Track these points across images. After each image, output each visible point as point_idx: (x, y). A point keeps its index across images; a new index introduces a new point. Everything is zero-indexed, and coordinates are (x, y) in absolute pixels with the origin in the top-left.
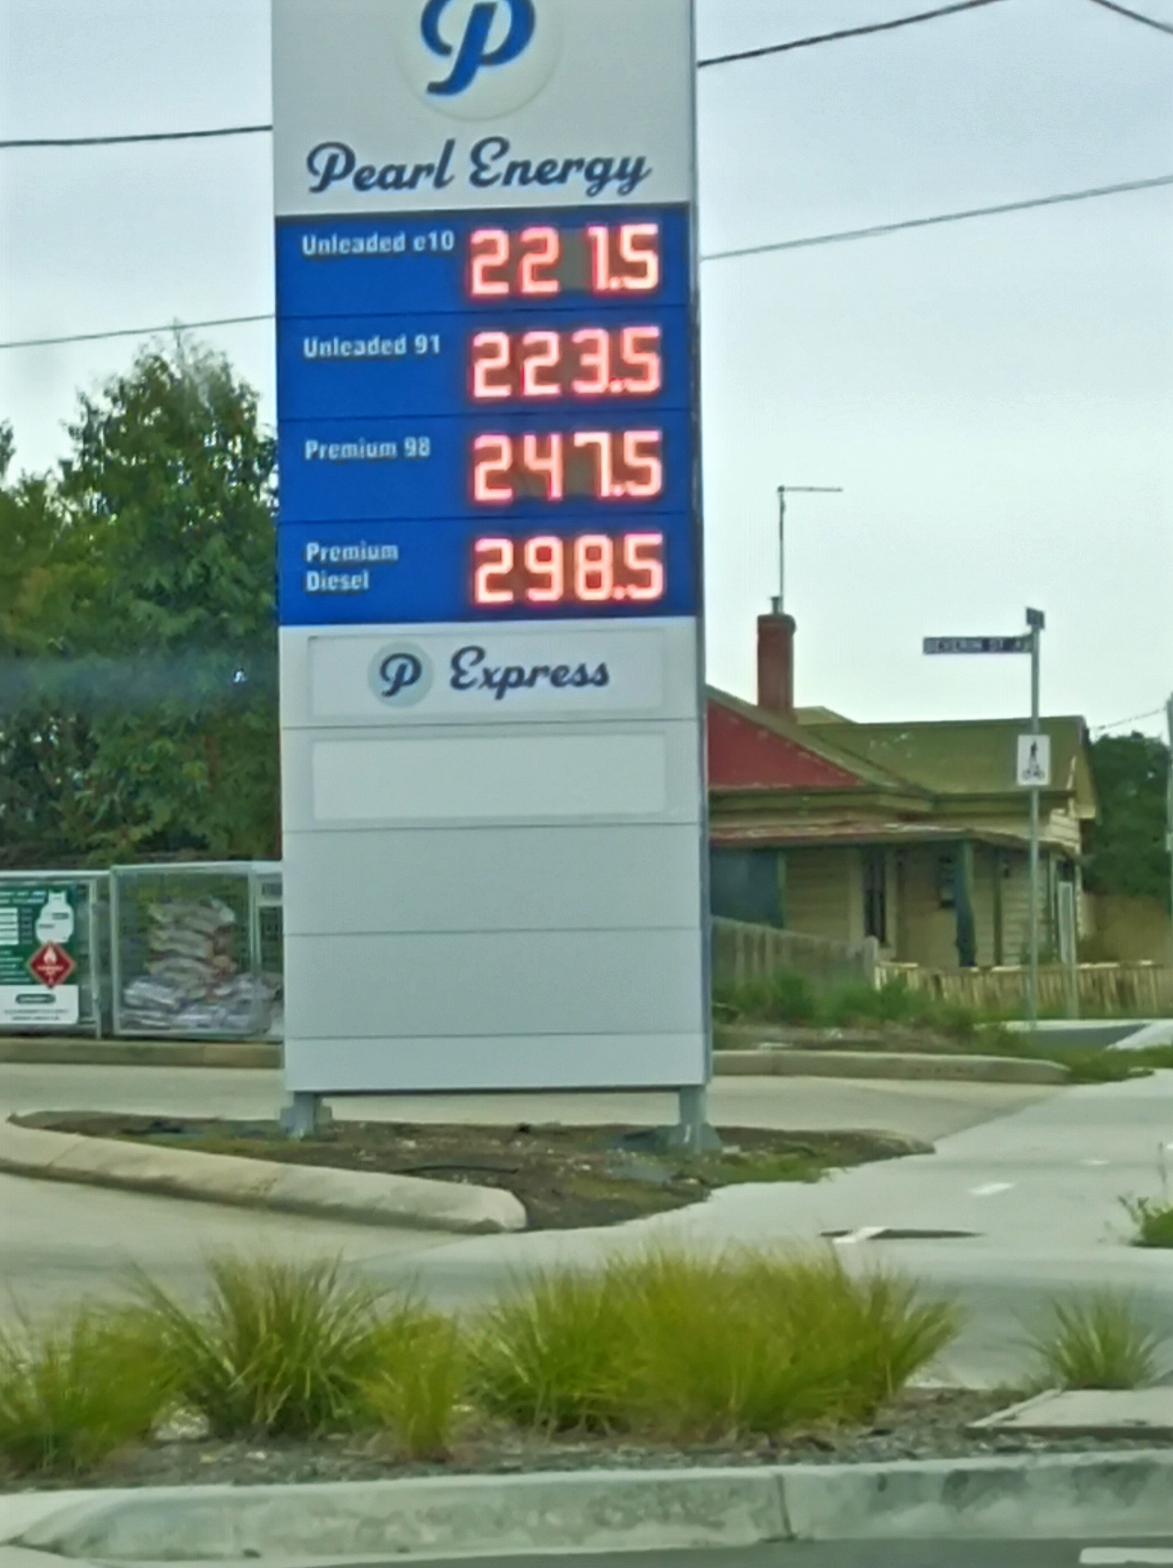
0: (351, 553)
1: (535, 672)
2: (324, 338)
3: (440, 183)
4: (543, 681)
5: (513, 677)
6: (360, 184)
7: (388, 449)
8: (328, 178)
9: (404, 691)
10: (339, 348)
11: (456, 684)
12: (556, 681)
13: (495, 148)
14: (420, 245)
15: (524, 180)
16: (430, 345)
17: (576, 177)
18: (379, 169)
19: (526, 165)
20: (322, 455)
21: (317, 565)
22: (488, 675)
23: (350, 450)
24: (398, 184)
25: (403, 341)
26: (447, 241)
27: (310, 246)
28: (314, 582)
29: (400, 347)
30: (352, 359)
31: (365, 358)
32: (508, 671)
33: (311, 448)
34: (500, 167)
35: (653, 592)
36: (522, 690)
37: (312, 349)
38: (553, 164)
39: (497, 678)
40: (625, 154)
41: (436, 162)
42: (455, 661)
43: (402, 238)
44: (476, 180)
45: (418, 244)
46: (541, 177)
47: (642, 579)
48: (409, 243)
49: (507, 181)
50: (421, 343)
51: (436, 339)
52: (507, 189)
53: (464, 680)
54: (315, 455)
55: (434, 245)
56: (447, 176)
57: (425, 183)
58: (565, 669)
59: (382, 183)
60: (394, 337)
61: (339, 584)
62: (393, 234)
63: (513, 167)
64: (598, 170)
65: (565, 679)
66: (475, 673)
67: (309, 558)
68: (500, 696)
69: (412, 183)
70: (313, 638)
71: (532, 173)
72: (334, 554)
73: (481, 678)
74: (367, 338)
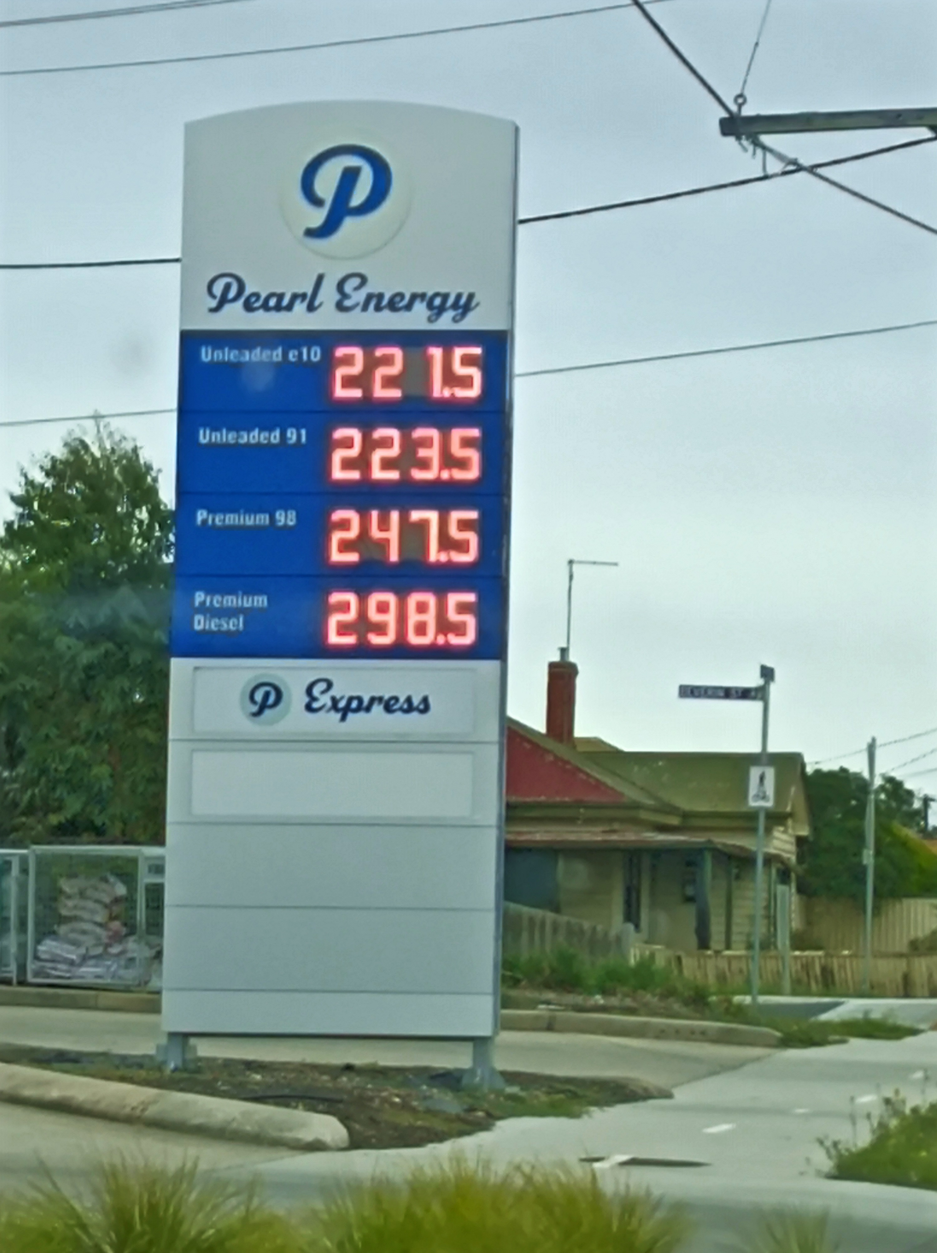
0: (231, 601)
1: (373, 700)
2: (215, 428)
3: (311, 308)
4: (378, 709)
5: (354, 704)
6: (248, 307)
7: (263, 519)
8: (223, 301)
9: (268, 713)
10: (226, 437)
11: (309, 708)
12: (388, 709)
13: (356, 281)
14: (294, 356)
15: (378, 308)
16: (299, 436)
17: (420, 308)
18: (263, 296)
19: (380, 296)
20: (210, 522)
21: (203, 609)
22: (335, 701)
23: (232, 519)
24: (278, 308)
25: (277, 433)
26: (316, 354)
27: (206, 355)
28: (200, 623)
29: (275, 437)
30: (237, 446)
31: (248, 445)
32: (351, 699)
33: (201, 515)
34: (360, 297)
35: (469, 639)
36: (361, 715)
37: (205, 437)
38: (401, 296)
39: (342, 704)
40: (460, 290)
41: (309, 292)
42: (309, 691)
43: (280, 351)
44: (340, 307)
45: (292, 356)
46: (393, 306)
47: (460, 629)
48: (285, 354)
49: (365, 308)
50: (292, 435)
51: (303, 432)
52: (365, 314)
53: (315, 705)
54: (205, 522)
55: (305, 357)
56: (317, 303)
57: (300, 307)
58: (396, 699)
59: (266, 307)
60: (271, 429)
61: (220, 625)
62: (273, 347)
63: (369, 297)
64: (437, 301)
65: (395, 707)
66: (325, 700)
67: (197, 604)
68: (343, 718)
69: (289, 308)
70: (196, 668)
71: (385, 302)
72: (216, 601)
73: (329, 704)
74: (249, 430)
